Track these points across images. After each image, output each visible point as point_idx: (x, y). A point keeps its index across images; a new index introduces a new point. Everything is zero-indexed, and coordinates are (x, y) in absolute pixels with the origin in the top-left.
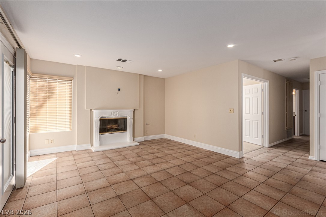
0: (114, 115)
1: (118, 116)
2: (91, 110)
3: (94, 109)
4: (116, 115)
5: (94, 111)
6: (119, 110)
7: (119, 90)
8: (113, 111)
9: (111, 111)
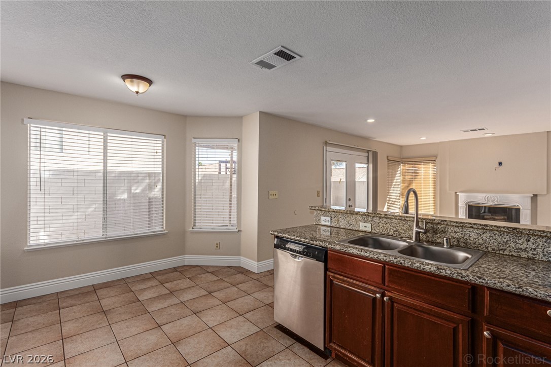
0: (488, 201)
1: (496, 203)
2: (456, 193)
3: (460, 192)
4: (493, 201)
5: (460, 194)
6: (498, 195)
7: (500, 164)
8: (488, 195)
9: (484, 195)
